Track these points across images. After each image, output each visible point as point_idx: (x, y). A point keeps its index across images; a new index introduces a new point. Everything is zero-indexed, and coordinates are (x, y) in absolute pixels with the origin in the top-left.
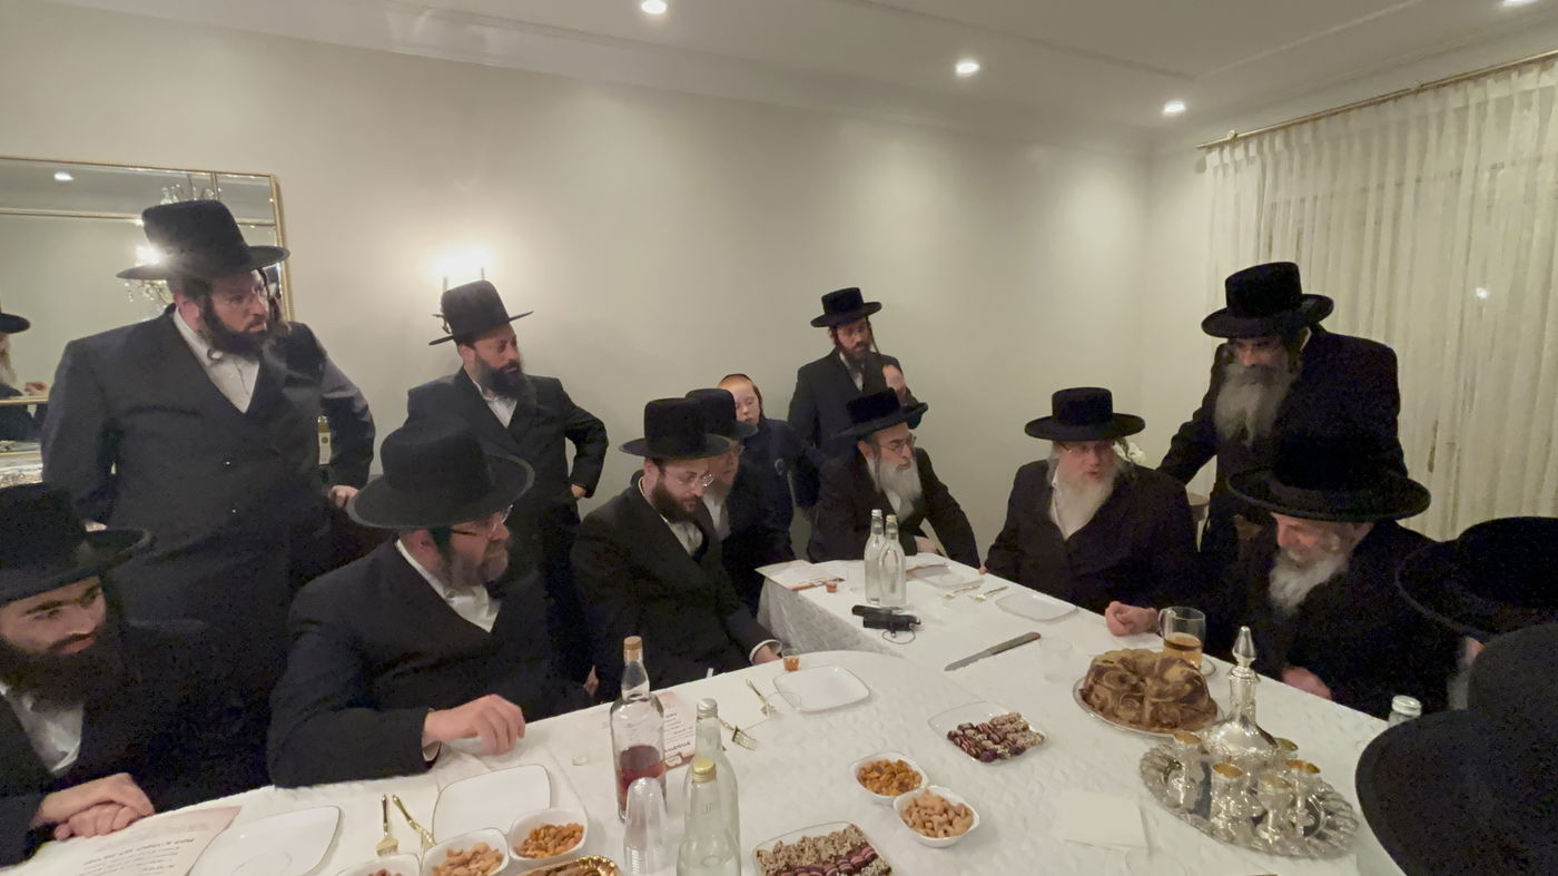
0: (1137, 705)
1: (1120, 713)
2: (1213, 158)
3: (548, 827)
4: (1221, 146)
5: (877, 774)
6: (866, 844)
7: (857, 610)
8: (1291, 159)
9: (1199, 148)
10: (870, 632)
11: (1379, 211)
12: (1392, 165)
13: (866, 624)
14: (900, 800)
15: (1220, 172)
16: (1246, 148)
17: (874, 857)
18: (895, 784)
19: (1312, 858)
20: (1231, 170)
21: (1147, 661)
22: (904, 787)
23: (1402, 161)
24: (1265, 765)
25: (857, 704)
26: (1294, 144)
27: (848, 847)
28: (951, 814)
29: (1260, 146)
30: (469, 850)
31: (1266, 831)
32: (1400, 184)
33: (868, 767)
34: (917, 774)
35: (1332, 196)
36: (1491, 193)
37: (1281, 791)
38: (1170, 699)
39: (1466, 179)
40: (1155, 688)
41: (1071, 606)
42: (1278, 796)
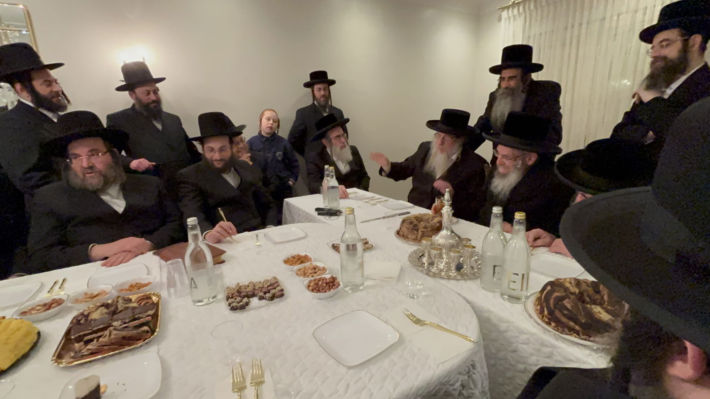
0: (416, 232)
1: (409, 237)
2: (504, 14)
3: (137, 284)
4: (508, 8)
5: (292, 259)
6: (277, 282)
7: (317, 210)
8: (537, 13)
9: (499, 9)
10: (320, 217)
11: (571, 38)
12: (578, 14)
13: (319, 214)
14: (296, 267)
15: (508, 20)
16: (519, 10)
17: (278, 286)
18: (299, 262)
19: (465, 280)
20: (512, 19)
21: (426, 217)
22: (302, 262)
23: (582, 13)
24: (453, 246)
25: (299, 239)
26: (538, 6)
27: (269, 284)
28: (317, 270)
29: (524, 8)
30: (95, 293)
31: (452, 273)
32: (580, 25)
33: (290, 257)
34: (310, 258)
35: (553, 32)
36: (617, 28)
37: (456, 254)
38: (429, 229)
39: (607, 20)
40: (424, 225)
41: (412, 205)
42: (454, 256)
